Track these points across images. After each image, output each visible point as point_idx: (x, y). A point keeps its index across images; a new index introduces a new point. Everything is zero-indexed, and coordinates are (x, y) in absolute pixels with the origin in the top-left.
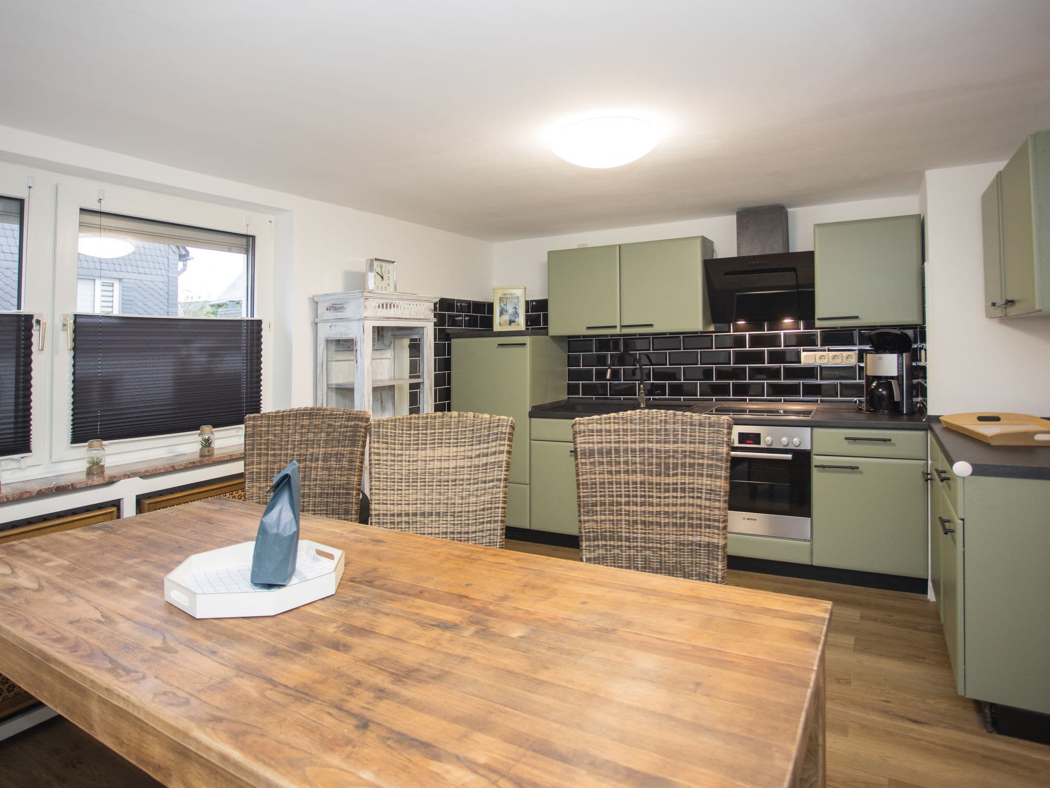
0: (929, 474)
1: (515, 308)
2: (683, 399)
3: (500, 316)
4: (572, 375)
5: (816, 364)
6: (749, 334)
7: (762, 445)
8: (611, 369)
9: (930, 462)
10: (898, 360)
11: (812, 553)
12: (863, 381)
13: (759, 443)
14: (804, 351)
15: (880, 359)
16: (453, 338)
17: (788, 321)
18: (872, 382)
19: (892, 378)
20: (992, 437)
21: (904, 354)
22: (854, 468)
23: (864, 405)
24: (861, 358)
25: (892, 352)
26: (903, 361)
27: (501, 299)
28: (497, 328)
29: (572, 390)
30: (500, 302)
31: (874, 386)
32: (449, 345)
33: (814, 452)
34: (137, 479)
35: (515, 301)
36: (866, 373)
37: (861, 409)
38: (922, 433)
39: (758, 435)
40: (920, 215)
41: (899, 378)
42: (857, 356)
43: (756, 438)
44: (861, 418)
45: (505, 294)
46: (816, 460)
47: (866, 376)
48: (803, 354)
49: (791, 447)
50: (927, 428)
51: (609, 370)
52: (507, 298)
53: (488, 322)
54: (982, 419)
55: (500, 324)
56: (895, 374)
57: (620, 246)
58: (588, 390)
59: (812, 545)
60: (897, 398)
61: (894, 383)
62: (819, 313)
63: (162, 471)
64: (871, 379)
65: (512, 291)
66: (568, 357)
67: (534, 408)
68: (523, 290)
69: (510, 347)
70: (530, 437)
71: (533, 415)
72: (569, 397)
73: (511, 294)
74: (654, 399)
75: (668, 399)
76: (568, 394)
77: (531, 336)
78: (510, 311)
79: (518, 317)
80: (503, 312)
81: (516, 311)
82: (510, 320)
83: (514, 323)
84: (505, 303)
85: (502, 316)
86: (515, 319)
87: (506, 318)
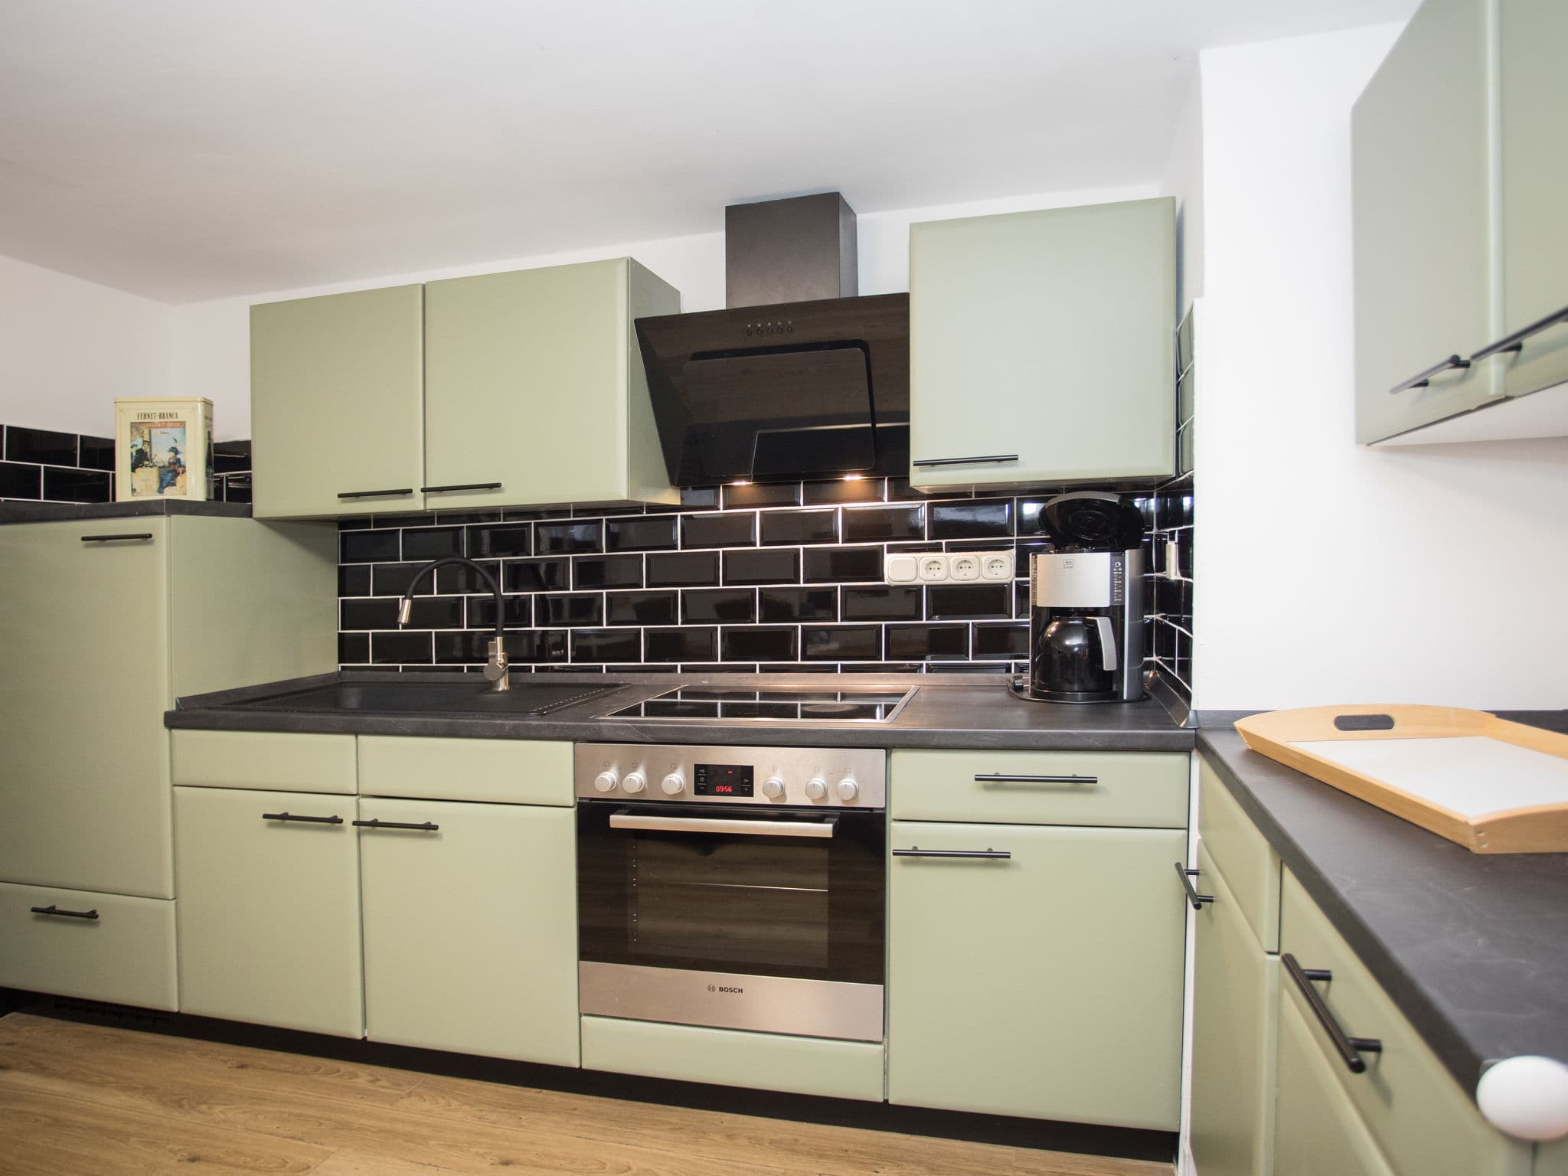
0: (1195, 873)
2: (607, 668)
3: (133, 470)
4: (350, 615)
5: (918, 582)
6: (761, 512)
7: (759, 797)
8: (411, 598)
9: (1195, 836)
10: (1112, 567)
11: (886, 1072)
12: (1027, 621)
13: (750, 794)
14: (892, 549)
15: (1069, 565)
17: (853, 479)
18: (1049, 623)
19: (1097, 612)
20: (1479, 829)
21: (1127, 552)
22: (994, 858)
23: (1027, 677)
24: (1022, 568)
25: (1097, 547)
26: (1123, 571)
27: (135, 429)
28: (123, 495)
29: (348, 649)
30: (132, 437)
31: (1052, 634)
33: (894, 812)
35: (176, 432)
36: (1035, 602)
37: (1020, 689)
38: (1177, 760)
39: (747, 772)
40: (1173, 200)
41: (1114, 613)
42: (1014, 561)
43: (743, 778)
44: (1019, 720)
45: (146, 416)
46: (898, 836)
47: (1035, 607)
48: (889, 560)
49: (834, 801)
50: (1196, 744)
51: (408, 602)
52: (151, 426)
54: (1346, 723)
55: (134, 487)
56: (1104, 602)
57: (424, 287)
58: (388, 649)
59: (886, 1051)
60: (1109, 663)
61: (1103, 624)
62: (920, 448)
64: (1045, 617)
65: (167, 409)
66: (342, 572)
67: (183, 702)
68: (200, 406)
69: (115, 545)
70: (172, 778)
71: (175, 720)
72: (343, 668)
73: (162, 416)
74: (538, 669)
75: (572, 670)
76: (342, 659)
77: (174, 517)
78: (162, 456)
79: (184, 472)
80: (140, 459)
81: (179, 460)
82: (161, 481)
83: (174, 485)
84: (147, 438)
85: (138, 470)
86: (177, 474)
87: (148, 476)
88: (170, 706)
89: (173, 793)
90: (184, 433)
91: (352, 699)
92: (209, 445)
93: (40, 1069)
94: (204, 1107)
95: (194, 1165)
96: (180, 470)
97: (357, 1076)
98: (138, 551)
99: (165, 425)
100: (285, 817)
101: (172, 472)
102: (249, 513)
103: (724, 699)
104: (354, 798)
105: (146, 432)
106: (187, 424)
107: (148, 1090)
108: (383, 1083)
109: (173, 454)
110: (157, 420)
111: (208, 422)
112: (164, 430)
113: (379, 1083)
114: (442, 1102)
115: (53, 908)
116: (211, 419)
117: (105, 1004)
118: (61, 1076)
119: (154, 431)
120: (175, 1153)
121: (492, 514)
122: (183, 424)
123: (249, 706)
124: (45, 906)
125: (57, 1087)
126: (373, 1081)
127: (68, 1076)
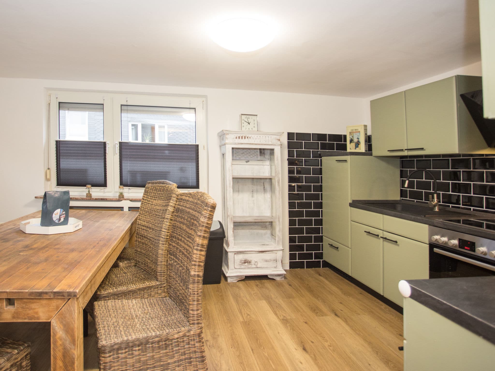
1: (358, 138)
2: (473, 209)
3: (350, 143)
4: (401, 184)
7: (476, 253)
8: (408, 180)
13: (474, 251)
16: (323, 156)
27: (350, 133)
28: (348, 150)
29: (403, 193)
30: (350, 135)
32: (321, 160)
34: (129, 201)
35: (358, 134)
39: (474, 244)
43: (472, 246)
45: (352, 130)
51: (407, 182)
53: (344, 147)
55: (350, 148)
57: (405, 91)
63: (138, 200)
65: (356, 128)
66: (401, 171)
67: (354, 201)
68: (363, 127)
69: (342, 162)
70: (351, 219)
71: (352, 205)
72: (402, 199)
73: (355, 130)
74: (452, 207)
75: (462, 208)
76: (401, 196)
77: (351, 156)
78: (355, 140)
79: (360, 144)
80: (351, 141)
81: (359, 141)
82: (356, 146)
83: (358, 147)
84: (352, 136)
85: (351, 143)
86: (359, 144)
87: (353, 145)
88: (350, 201)
89: (351, 223)
90: (360, 134)
91: (399, 207)
92: (366, 137)
93: (326, 278)
94: (349, 297)
95: (340, 304)
96: (359, 143)
97: (382, 305)
98: (344, 164)
99: (356, 132)
100: (369, 233)
101: (358, 144)
102: (371, 155)
103: (487, 222)
104: (382, 231)
105: (352, 134)
106: (360, 132)
107: (341, 289)
108: (387, 309)
109: (358, 139)
110: (354, 131)
111: (366, 131)
112: (356, 133)
113: (386, 309)
114: (397, 319)
115: (332, 245)
116: (367, 130)
117: (342, 271)
118: (329, 281)
119: (354, 134)
120: (338, 300)
121: (421, 156)
122: (359, 132)
123: (367, 204)
124: (331, 244)
125: (327, 282)
126: (385, 308)
127: (330, 281)
